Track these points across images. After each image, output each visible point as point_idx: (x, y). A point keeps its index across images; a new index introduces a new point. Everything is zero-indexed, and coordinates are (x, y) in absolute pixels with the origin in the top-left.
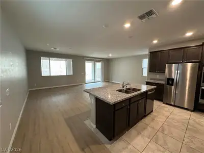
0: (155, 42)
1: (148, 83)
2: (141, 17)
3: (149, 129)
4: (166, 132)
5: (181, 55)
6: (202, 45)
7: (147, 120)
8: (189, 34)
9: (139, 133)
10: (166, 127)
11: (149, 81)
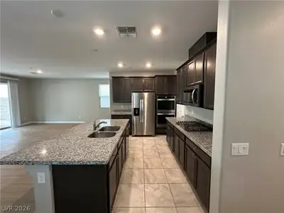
0: (120, 65)
1: (114, 117)
2: (122, 30)
3: (136, 172)
4: (150, 167)
5: (138, 85)
6: (154, 77)
7: (128, 163)
8: (149, 65)
9: (130, 185)
10: (147, 161)
11: (113, 113)
